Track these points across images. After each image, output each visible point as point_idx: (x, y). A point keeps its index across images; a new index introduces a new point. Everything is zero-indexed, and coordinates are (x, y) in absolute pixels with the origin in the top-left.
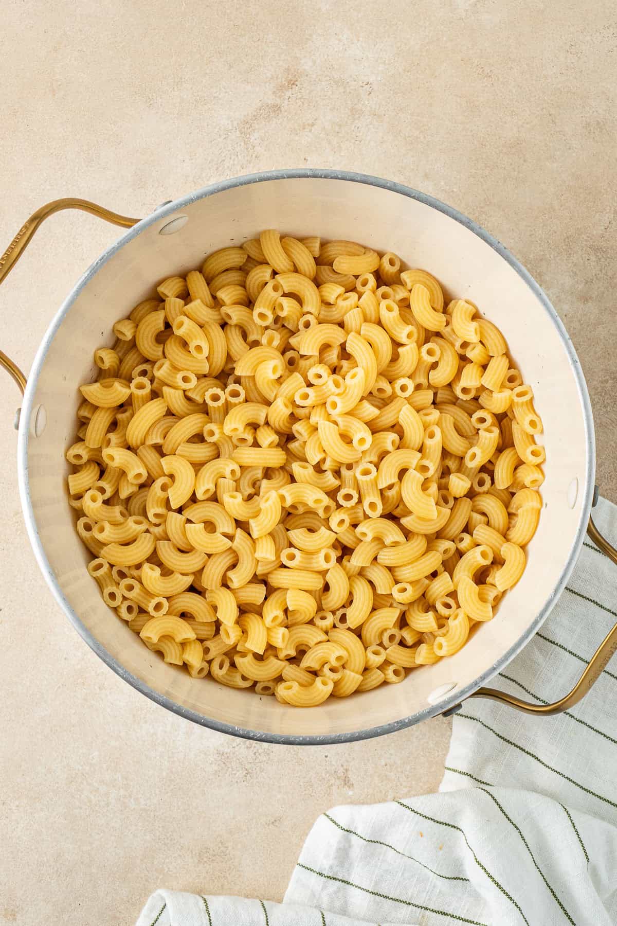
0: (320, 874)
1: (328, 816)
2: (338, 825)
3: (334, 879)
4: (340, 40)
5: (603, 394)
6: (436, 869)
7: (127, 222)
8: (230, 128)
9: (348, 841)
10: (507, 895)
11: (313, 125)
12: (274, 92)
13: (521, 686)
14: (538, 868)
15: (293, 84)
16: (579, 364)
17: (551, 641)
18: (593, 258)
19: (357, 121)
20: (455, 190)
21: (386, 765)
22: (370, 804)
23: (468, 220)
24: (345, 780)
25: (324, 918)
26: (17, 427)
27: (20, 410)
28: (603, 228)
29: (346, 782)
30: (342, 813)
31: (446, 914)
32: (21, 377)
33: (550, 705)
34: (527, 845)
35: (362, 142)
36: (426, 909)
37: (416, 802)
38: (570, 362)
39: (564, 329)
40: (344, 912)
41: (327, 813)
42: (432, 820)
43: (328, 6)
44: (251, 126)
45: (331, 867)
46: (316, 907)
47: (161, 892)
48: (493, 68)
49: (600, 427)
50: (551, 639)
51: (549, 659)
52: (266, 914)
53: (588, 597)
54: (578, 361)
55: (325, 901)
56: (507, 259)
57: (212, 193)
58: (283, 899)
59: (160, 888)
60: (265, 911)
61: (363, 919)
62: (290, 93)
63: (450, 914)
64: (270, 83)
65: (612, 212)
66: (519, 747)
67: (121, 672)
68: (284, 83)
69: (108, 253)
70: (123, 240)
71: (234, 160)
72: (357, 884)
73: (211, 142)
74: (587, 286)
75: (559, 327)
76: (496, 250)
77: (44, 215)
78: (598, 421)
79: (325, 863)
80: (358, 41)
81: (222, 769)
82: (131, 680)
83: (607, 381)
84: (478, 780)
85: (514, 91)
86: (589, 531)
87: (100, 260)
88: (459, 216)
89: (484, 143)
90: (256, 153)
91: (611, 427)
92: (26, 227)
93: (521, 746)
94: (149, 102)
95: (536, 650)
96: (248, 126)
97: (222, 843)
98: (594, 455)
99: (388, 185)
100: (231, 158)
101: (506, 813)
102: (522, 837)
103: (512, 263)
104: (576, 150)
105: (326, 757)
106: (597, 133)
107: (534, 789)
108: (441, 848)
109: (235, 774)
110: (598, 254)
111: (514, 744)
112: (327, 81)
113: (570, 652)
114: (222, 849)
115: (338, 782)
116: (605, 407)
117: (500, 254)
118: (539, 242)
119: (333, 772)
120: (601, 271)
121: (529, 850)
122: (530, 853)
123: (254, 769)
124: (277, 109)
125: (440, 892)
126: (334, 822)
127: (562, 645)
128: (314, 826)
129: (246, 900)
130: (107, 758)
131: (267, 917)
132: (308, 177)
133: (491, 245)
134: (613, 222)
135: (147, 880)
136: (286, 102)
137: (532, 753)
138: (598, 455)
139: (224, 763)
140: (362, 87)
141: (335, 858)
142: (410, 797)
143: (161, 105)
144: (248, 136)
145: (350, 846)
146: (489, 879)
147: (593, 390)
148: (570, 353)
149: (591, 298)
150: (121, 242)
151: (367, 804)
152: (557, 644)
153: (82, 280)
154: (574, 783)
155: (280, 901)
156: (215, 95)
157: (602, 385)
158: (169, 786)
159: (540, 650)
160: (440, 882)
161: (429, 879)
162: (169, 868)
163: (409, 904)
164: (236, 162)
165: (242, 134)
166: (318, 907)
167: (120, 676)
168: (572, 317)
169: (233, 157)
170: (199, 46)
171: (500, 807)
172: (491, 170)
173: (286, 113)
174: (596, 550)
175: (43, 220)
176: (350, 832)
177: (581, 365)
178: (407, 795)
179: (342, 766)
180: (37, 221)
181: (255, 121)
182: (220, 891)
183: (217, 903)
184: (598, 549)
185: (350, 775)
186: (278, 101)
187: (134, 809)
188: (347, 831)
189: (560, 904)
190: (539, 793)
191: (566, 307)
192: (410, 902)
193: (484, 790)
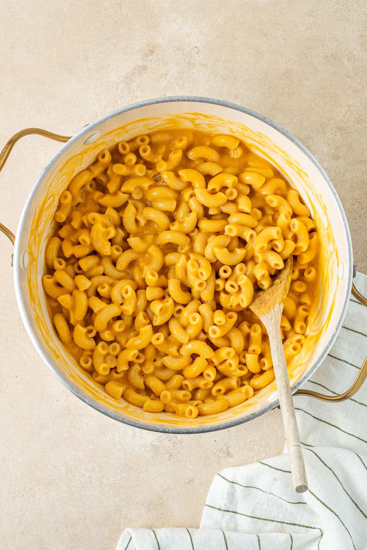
0: (219, 509)
1: (220, 475)
2: (227, 480)
3: (228, 511)
4: (177, 24)
5: (353, 212)
6: (287, 499)
7: (64, 139)
8: (119, 82)
9: (233, 488)
10: (330, 509)
11: (167, 75)
12: (142, 58)
13: (324, 387)
14: (346, 492)
15: (152, 52)
16: (337, 195)
17: (339, 359)
18: (338, 134)
19: (192, 70)
20: (253, 103)
21: (251, 442)
22: (244, 465)
23: (263, 117)
24: (228, 453)
25: (224, 535)
26: (12, 265)
27: (13, 255)
28: (342, 116)
29: (229, 454)
30: (228, 473)
31: (295, 525)
32: (12, 236)
33: (340, 395)
34: (338, 479)
35: (197, 82)
36: (283, 523)
37: (270, 461)
38: (332, 194)
39: (326, 175)
40: (236, 530)
41: (220, 473)
42: (281, 470)
43: (168, 5)
44: (131, 79)
45: (225, 505)
46: (219, 529)
47: (128, 530)
48: (268, 30)
49: (353, 231)
50: (338, 358)
51: (339, 369)
52: (190, 536)
53: (357, 331)
54: (336, 193)
55: (224, 524)
56: (288, 137)
57: (112, 116)
58: (199, 526)
59: (127, 527)
60: (190, 534)
61: (247, 533)
62: (151, 58)
63: (298, 524)
64: (139, 53)
65: (346, 106)
66: (327, 423)
67: (87, 401)
68: (147, 52)
69: (55, 158)
70: (63, 149)
71: (123, 100)
72: (241, 513)
73: (109, 91)
74: (337, 150)
75: (323, 175)
76: (282, 133)
77: (15, 140)
78: (352, 228)
79: (222, 503)
80: (188, 23)
81: (156, 455)
82: (94, 405)
83: (354, 205)
84: (305, 444)
85: (282, 42)
86: (353, 292)
87: (51, 162)
88: (258, 116)
89: (267, 74)
90: (135, 95)
91: (360, 231)
92: (6, 148)
93: (328, 422)
94: (70, 72)
95: (330, 364)
96: (129, 80)
97: (160, 498)
98: (351, 247)
99: (215, 101)
100: (121, 99)
101: (324, 462)
102: (335, 475)
103: (292, 140)
104: (321, 72)
105: (215, 441)
106: (333, 61)
107: (339, 446)
108: (288, 486)
109: (163, 457)
110: (341, 131)
111: (324, 421)
112: (172, 48)
113: (351, 364)
114: (161, 501)
115: (224, 455)
116: (355, 219)
117: (284, 135)
118: (306, 128)
119: (220, 449)
120: (344, 141)
121: (339, 482)
122: (340, 483)
123: (174, 453)
124: (144, 68)
125: (290, 512)
126: (224, 478)
127: (345, 360)
128: (213, 481)
129: (178, 529)
130: (88, 456)
131: (191, 537)
132: (167, 102)
133: (278, 130)
134: (348, 112)
135: (119, 524)
136: (150, 63)
137: (335, 425)
138: (354, 248)
139: (156, 451)
140: (193, 49)
141: (227, 499)
142: (267, 458)
143: (77, 73)
144: (130, 85)
145: (235, 491)
146: (318, 501)
147: (347, 211)
148: (331, 189)
149: (340, 157)
150: (62, 150)
151: (242, 465)
152: (342, 360)
153: (41, 175)
154: (361, 440)
155: (198, 527)
156: (108, 64)
157: (352, 207)
158: (126, 468)
159: (333, 365)
160: (290, 506)
161: (283, 505)
162: (131, 516)
163: (273, 521)
164: (124, 101)
165: (126, 84)
166: (220, 529)
167: (87, 404)
168: (330, 170)
169: (122, 99)
170: (95, 36)
171: (320, 459)
172: (273, 89)
173: (150, 70)
174: (359, 303)
175: (15, 143)
176: (234, 483)
177: (339, 195)
178: (265, 458)
179: (225, 445)
180: (12, 143)
181: (133, 76)
182: (163, 525)
183: (162, 533)
184: (360, 303)
185: (230, 450)
186: (145, 63)
187: (107, 484)
188: (232, 482)
189: (361, 511)
190: (342, 448)
191: (326, 164)
192: (274, 520)
193: (309, 450)
